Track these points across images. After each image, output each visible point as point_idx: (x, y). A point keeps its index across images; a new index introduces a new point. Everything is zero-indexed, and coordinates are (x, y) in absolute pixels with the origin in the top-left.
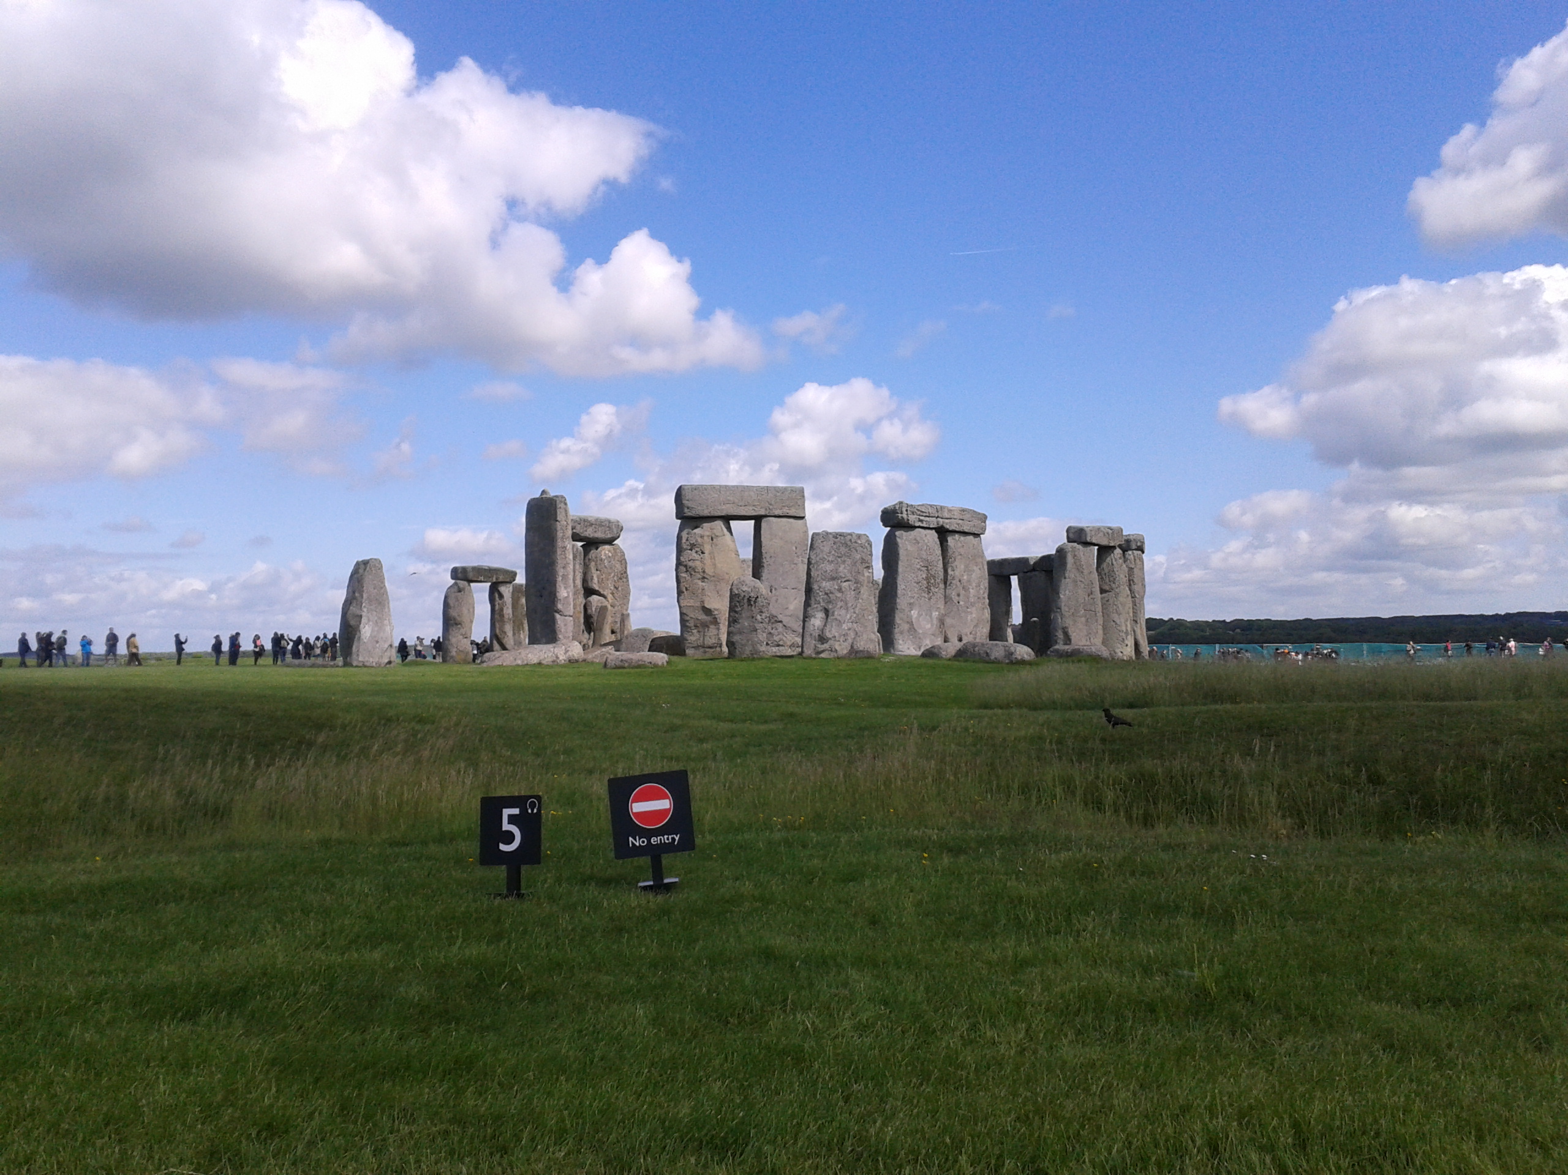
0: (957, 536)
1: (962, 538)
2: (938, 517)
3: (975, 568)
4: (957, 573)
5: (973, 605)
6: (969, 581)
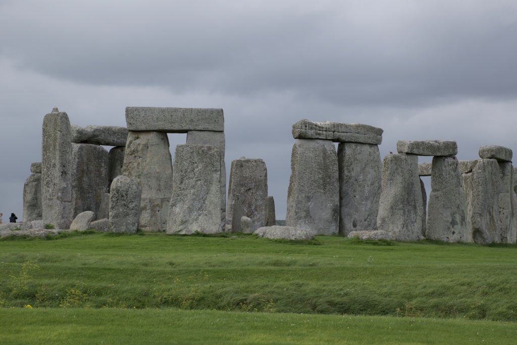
0: (353, 145)
1: (359, 147)
2: (335, 131)
3: (370, 170)
4: (353, 174)
5: (367, 199)
6: (365, 180)
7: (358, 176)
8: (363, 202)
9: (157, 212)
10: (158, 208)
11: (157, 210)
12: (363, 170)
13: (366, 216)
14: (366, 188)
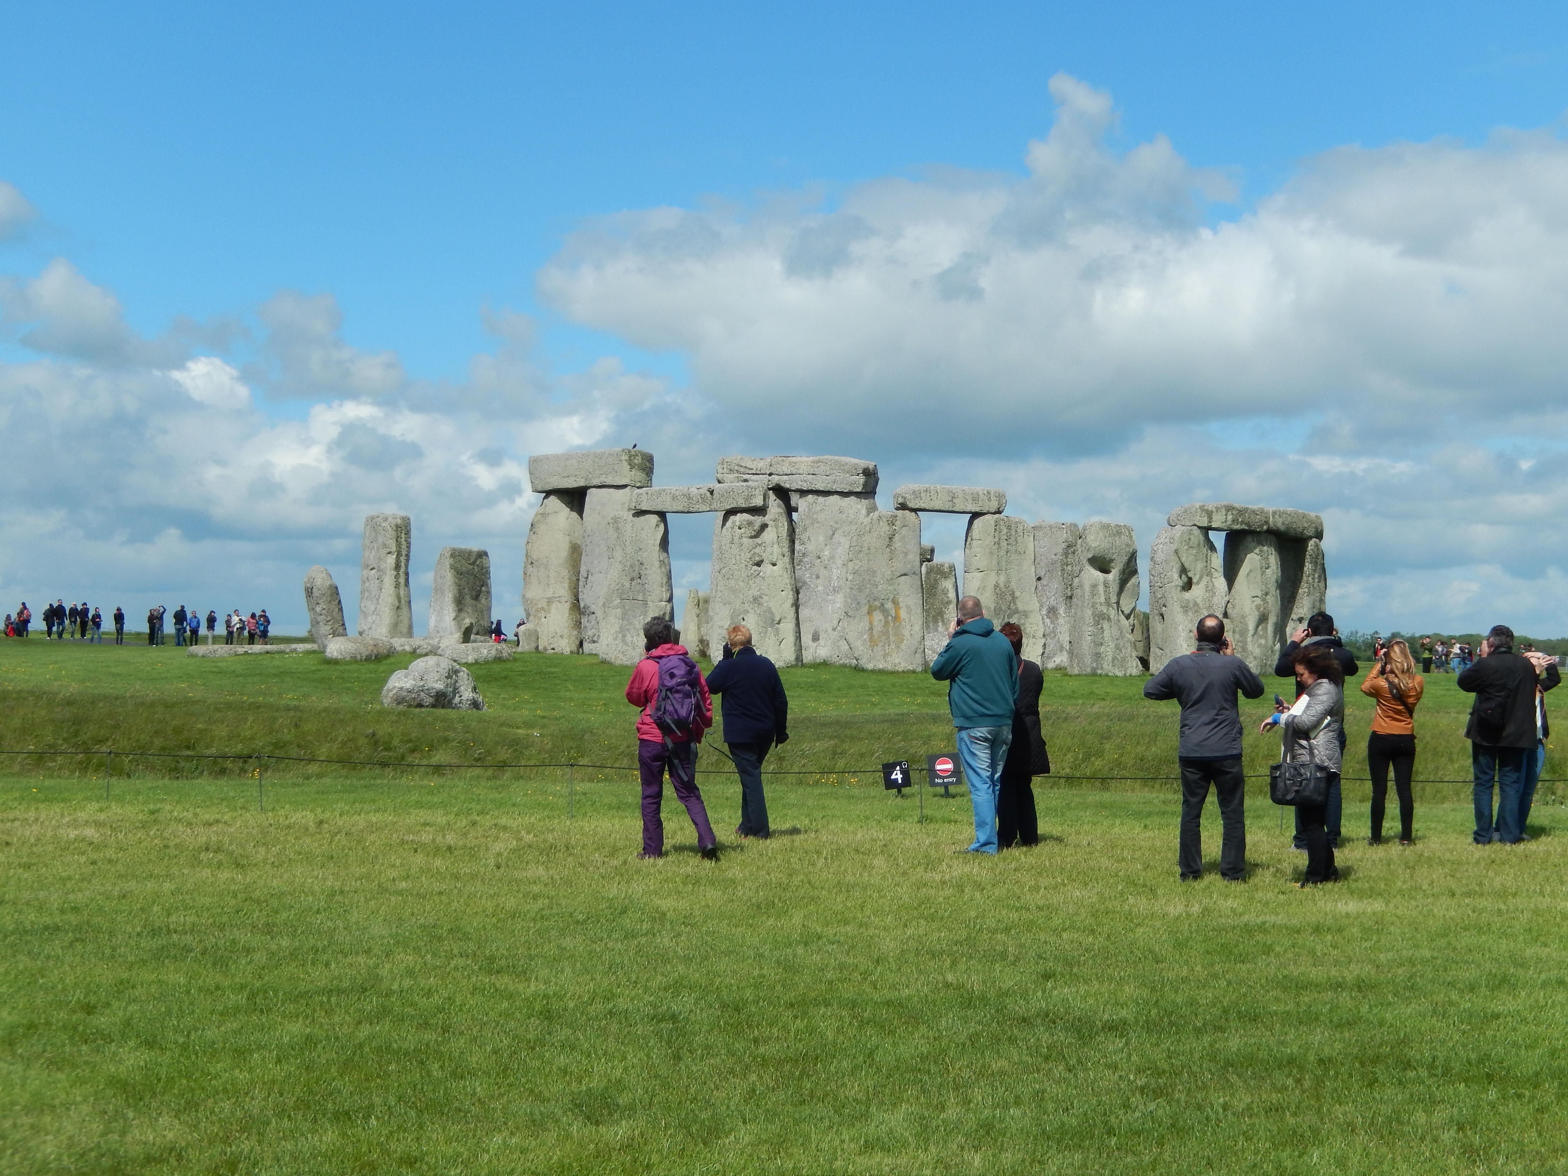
0: (810, 497)
1: (821, 499)
2: (770, 475)
3: (842, 540)
4: (810, 547)
5: (836, 590)
6: (832, 558)
7: (822, 550)
8: (830, 598)
9: (543, 620)
10: (543, 614)
11: (543, 616)
12: (831, 538)
13: (835, 622)
14: (834, 571)
